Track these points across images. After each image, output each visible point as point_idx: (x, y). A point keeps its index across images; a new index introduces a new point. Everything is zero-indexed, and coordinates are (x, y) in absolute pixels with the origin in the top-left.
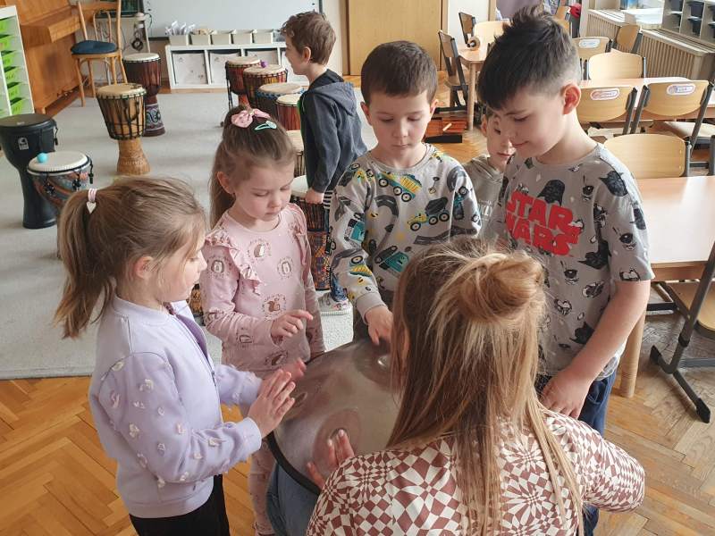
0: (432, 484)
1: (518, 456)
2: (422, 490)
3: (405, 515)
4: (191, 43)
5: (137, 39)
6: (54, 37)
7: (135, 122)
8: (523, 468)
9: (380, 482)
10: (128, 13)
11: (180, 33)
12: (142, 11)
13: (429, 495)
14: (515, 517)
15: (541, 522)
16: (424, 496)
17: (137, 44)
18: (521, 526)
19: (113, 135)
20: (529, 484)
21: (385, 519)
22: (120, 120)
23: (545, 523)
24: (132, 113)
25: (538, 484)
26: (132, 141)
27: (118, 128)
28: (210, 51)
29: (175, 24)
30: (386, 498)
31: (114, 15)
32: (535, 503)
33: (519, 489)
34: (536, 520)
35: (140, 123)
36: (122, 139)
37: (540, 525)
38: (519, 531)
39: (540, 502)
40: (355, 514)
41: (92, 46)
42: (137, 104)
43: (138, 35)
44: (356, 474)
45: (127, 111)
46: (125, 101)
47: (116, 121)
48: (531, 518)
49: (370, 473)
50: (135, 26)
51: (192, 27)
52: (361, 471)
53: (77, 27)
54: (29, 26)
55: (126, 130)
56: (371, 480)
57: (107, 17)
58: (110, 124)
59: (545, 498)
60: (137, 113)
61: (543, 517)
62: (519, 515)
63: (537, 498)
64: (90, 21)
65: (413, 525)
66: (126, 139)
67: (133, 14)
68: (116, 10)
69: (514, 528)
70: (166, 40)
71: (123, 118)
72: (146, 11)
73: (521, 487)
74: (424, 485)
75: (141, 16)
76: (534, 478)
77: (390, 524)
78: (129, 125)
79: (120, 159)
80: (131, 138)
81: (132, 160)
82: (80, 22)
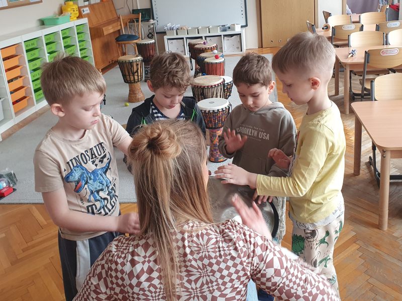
0: (149, 257)
1: (199, 247)
2: (143, 259)
3: (132, 271)
4: (177, 34)
5: (150, 33)
6: (105, 33)
7: (136, 74)
8: (200, 255)
9: (125, 252)
10: (146, 20)
11: (172, 29)
12: (153, 19)
13: (146, 263)
14: (193, 282)
15: (209, 287)
16: (143, 263)
17: (150, 35)
18: (196, 288)
19: (126, 81)
20: (203, 264)
21: (122, 272)
22: (129, 74)
23: (211, 289)
24: (135, 69)
25: (208, 265)
26: (135, 84)
27: (128, 77)
28: (187, 38)
29: (169, 25)
30: (125, 261)
31: (138, 21)
32: (206, 276)
33: (197, 267)
34: (206, 286)
35: (139, 75)
36: (130, 83)
37: (208, 289)
38: (195, 291)
39: (209, 276)
40: (110, 265)
41: (126, 37)
42: (137, 65)
43: (150, 31)
44: (117, 246)
45: (132, 68)
46: (131, 63)
47: (127, 74)
48: (202, 285)
49: (123, 246)
50: (149, 26)
51: (178, 26)
52: (120, 244)
53: (119, 28)
54: (93, 28)
55: (132, 78)
56: (122, 250)
57: (134, 22)
58: (124, 76)
59: (212, 274)
60: (138, 69)
61: (210, 285)
62: (196, 281)
63: (207, 273)
64: (126, 25)
65: (135, 278)
66: (132, 83)
67: (148, 20)
68: (138, 18)
69: (192, 288)
70: (164, 33)
71: (130, 72)
72: (155, 18)
73: (198, 266)
74: (145, 257)
75: (152, 21)
76: (206, 261)
77: (124, 275)
78: (134, 75)
79: (129, 93)
80: (135, 82)
81: (135, 94)
82: (121, 25)
